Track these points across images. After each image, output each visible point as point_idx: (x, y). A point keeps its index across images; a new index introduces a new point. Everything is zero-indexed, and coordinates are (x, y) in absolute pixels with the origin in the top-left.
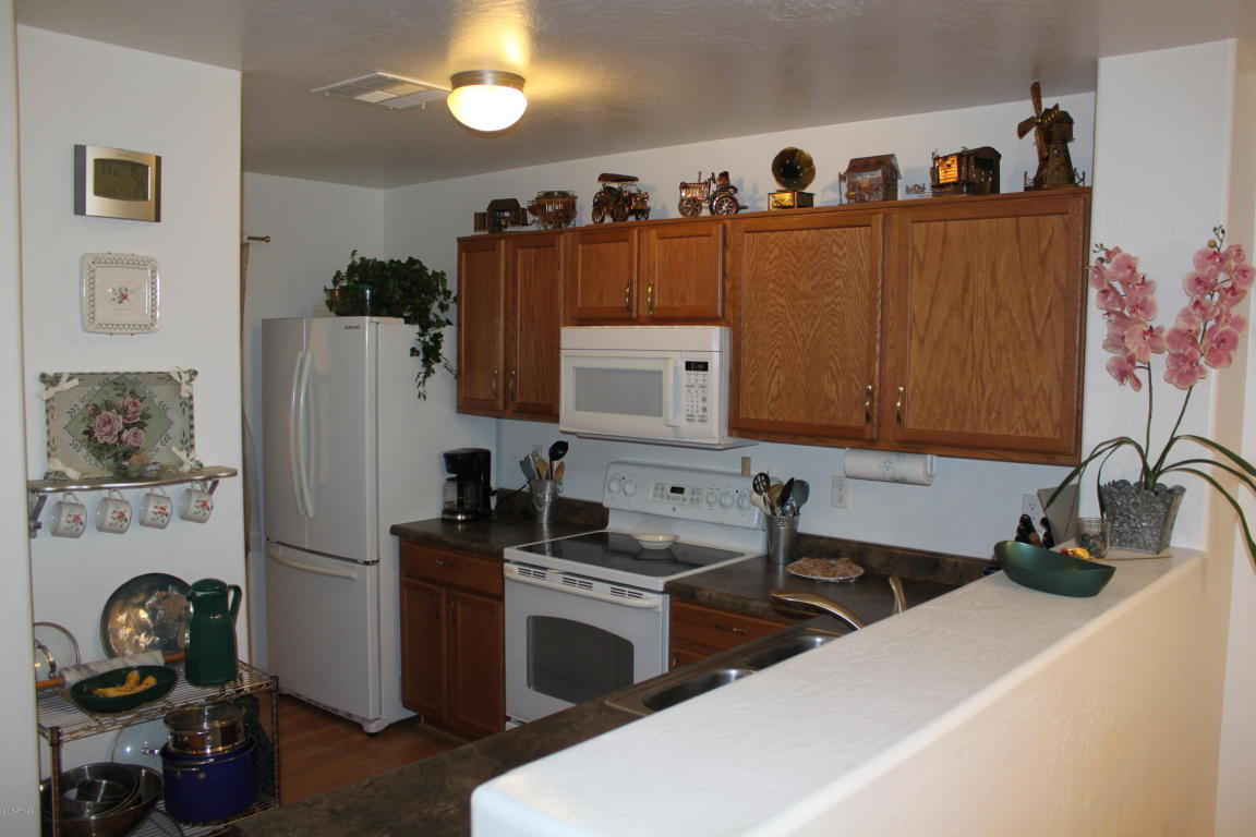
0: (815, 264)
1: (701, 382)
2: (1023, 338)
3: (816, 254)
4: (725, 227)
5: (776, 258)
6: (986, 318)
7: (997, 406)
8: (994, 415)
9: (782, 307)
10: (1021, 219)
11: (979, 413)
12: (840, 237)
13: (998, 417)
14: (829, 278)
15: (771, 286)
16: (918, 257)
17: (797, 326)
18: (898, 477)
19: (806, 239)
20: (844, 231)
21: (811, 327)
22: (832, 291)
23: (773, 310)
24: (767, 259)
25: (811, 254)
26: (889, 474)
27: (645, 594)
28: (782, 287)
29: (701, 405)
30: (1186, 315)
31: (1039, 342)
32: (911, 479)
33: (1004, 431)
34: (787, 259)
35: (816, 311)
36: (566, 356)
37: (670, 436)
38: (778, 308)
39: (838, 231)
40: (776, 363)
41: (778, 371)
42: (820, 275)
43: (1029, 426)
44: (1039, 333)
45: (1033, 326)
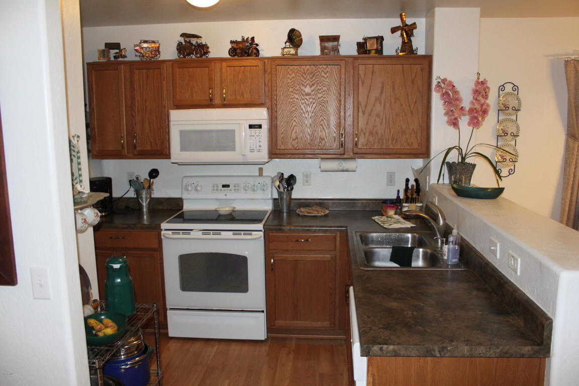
0: (313, 81)
1: (258, 134)
2: (405, 111)
3: (314, 76)
4: (265, 62)
5: (293, 77)
6: (391, 104)
7: (396, 138)
8: (395, 141)
9: (297, 99)
10: (405, 66)
11: (389, 141)
12: (325, 69)
13: (396, 141)
14: (320, 86)
15: (291, 89)
16: (361, 79)
17: (305, 108)
18: (345, 169)
19: (309, 69)
20: (327, 67)
21: (312, 107)
22: (322, 92)
23: (292, 100)
24: (289, 78)
25: (311, 76)
26: (341, 168)
27: (253, 233)
28: (297, 91)
29: (258, 144)
30: (472, 103)
31: (412, 113)
32: (350, 169)
33: (399, 147)
34: (299, 78)
35: (314, 101)
36: (173, 125)
37: (241, 160)
38: (294, 99)
39: (325, 67)
40: (294, 124)
41: (295, 127)
42: (315, 85)
43: (409, 145)
44: (412, 109)
45: (410, 106)
